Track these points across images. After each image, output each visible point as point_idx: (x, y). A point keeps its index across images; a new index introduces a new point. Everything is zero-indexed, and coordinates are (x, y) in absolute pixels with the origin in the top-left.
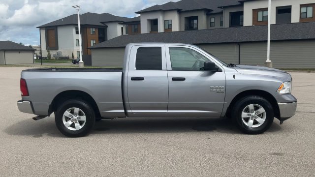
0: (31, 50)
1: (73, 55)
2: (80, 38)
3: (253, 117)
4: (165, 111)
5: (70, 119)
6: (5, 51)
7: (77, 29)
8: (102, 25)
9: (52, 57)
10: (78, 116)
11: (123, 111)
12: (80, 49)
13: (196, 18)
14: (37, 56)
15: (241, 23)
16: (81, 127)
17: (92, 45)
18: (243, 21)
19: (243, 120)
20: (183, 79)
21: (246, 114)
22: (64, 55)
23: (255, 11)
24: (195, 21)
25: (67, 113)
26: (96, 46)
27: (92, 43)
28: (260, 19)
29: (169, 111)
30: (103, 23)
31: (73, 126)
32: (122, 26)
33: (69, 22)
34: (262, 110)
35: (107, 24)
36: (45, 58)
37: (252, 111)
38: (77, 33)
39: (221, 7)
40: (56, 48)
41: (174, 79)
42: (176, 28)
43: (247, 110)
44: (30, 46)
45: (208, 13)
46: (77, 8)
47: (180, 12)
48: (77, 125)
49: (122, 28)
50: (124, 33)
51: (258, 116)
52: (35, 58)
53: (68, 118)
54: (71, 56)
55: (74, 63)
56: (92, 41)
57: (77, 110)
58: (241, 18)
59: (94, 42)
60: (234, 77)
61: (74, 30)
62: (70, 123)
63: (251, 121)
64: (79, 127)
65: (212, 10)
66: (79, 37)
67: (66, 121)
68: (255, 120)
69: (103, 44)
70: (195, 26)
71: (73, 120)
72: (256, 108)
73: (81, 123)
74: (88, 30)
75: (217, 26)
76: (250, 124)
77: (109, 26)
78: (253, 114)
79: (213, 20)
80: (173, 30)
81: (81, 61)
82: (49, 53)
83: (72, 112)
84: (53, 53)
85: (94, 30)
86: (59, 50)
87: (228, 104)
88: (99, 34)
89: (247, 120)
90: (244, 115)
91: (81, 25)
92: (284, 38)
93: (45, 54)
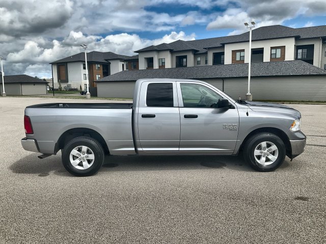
0: (44, 82)
1: (81, 87)
2: (87, 73)
3: (265, 154)
4: (177, 149)
5: (77, 157)
6: (22, 83)
7: (84, 65)
8: (106, 62)
9: (63, 89)
10: (86, 155)
11: (133, 149)
12: (87, 82)
13: (185, 57)
14: (50, 88)
15: (222, 62)
16: (89, 166)
17: (97, 79)
18: (224, 60)
19: (255, 157)
20: (196, 116)
21: (259, 151)
22: (73, 87)
23: (234, 52)
24: (185, 60)
25: (74, 152)
26: (101, 80)
27: (98, 77)
28: (238, 59)
29: (181, 149)
30: (106, 60)
31: (81, 164)
32: (123, 63)
33: (77, 59)
34: (274, 147)
35: (110, 62)
36: (57, 90)
37: (264, 149)
38: (84, 68)
39: (206, 49)
40: (66, 81)
41: (186, 116)
42: (168, 65)
43: (260, 148)
44: (44, 80)
45: (196, 53)
46: (85, 47)
47: (172, 52)
48: (85, 163)
49: (123, 65)
50: (125, 69)
51: (271, 153)
52: (48, 89)
53: (75, 156)
54: (79, 88)
55: (82, 94)
56: (97, 76)
57: (85, 148)
58: (222, 58)
59: (99, 76)
60: (247, 114)
61: (82, 66)
62: (78, 161)
63: (263, 159)
64: (87, 166)
65: (199, 51)
66: (87, 71)
67: (74, 160)
68: (267, 157)
69: (107, 79)
70: (184, 64)
71: (81, 158)
72: (269, 146)
73: (89, 161)
74: (93, 65)
75: (203, 64)
76: (262, 162)
77: (111, 63)
78: (266, 151)
79: (199, 59)
80: (166, 67)
81: (88, 93)
82: (60, 86)
83: (80, 150)
84: (63, 85)
85: (99, 66)
86: (69, 83)
87: (240, 141)
88: (103, 70)
89: (259, 157)
90: (257, 152)
91: (87, 62)
92: (261, 75)
93: (56, 86)
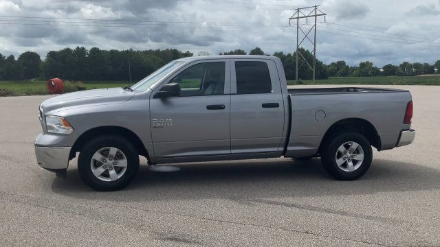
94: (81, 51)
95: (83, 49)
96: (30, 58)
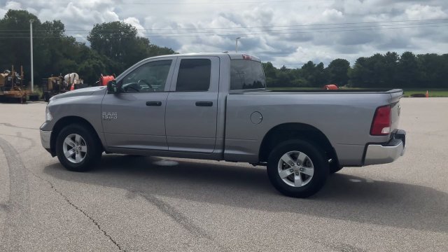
94: (392, 56)
95: (394, 54)
96: (340, 65)
